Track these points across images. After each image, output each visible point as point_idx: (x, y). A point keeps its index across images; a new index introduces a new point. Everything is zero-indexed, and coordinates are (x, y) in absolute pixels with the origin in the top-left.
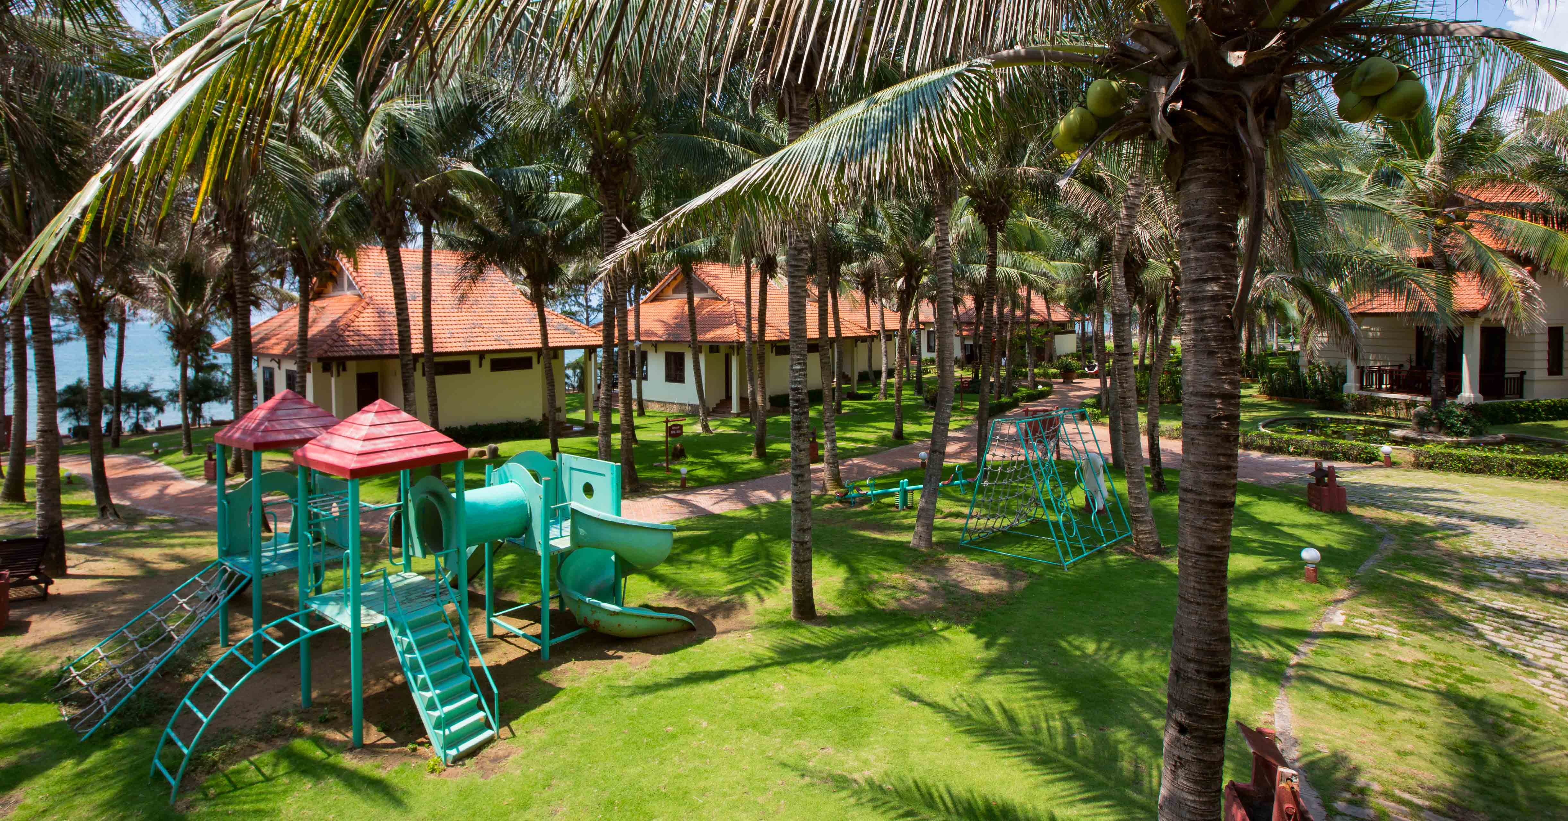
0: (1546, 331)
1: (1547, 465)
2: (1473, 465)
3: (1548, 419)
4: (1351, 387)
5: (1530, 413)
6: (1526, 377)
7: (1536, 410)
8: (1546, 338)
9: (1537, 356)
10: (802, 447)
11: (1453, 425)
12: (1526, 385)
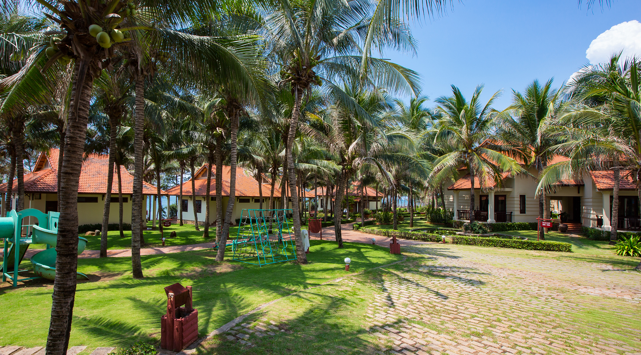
0: (519, 196)
1: (492, 241)
2: (470, 242)
3: (518, 230)
4: (455, 218)
5: (512, 227)
6: (512, 214)
7: (514, 226)
8: (519, 199)
9: (516, 206)
10: (135, 209)
11: (476, 229)
12: (512, 217)
